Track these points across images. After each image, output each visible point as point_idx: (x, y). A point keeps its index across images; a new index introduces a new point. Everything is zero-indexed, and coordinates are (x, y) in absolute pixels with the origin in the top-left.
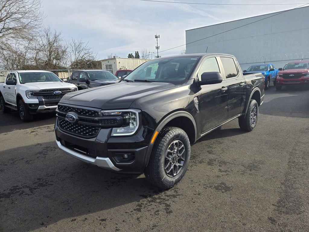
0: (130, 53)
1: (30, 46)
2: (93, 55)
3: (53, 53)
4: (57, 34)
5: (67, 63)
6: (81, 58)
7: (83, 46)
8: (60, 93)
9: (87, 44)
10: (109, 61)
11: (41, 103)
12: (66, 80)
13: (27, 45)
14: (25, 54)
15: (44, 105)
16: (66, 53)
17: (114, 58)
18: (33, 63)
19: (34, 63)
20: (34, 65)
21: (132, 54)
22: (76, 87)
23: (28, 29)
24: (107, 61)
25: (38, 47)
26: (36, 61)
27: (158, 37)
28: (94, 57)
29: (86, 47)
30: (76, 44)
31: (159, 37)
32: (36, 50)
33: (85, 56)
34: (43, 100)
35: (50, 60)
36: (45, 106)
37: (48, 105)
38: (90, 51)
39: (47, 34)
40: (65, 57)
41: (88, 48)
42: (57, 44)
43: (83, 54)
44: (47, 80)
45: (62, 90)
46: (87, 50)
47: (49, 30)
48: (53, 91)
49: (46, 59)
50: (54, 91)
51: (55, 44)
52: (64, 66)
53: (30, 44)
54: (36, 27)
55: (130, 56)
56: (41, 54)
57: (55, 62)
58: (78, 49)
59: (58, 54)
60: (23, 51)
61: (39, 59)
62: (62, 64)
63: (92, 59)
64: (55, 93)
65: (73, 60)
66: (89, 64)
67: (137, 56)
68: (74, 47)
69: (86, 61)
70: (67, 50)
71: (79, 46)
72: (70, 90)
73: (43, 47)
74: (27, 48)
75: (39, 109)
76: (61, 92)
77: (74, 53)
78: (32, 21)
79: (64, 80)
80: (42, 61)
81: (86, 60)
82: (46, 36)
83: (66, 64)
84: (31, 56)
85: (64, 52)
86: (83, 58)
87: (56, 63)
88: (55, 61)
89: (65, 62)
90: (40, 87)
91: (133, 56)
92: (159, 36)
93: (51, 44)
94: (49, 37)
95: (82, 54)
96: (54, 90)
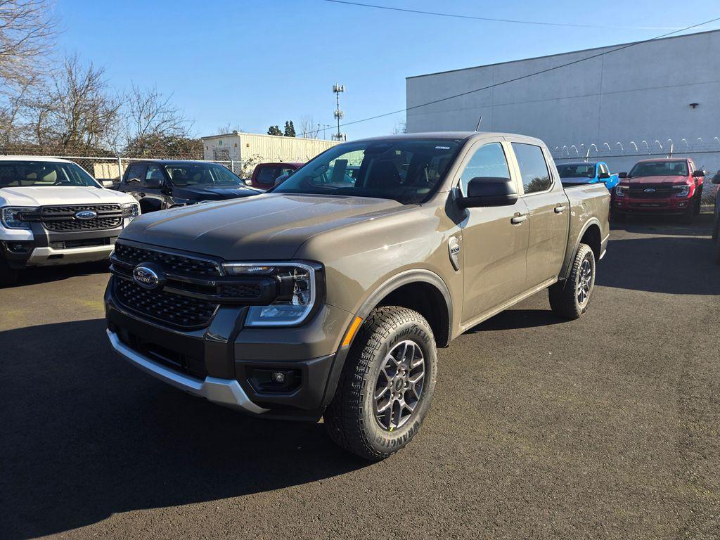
0: (274, 125)
1: (26, 97)
2: (182, 124)
3: (82, 116)
4: (95, 71)
5: (118, 143)
6: (152, 132)
7: (159, 101)
8: (93, 215)
9: (169, 98)
10: (223, 140)
11: (40, 241)
12: (111, 182)
13: (18, 94)
14: (11, 116)
15: (47, 246)
16: (116, 118)
17: (235, 134)
18: (32, 138)
19: (33, 140)
20: (34, 143)
21: (277, 127)
22: (137, 202)
23: (20, 55)
24: (217, 141)
25: (45, 100)
26: (39, 134)
27: (339, 91)
28: (186, 129)
29: (166, 105)
30: (141, 96)
31: (343, 91)
32: (39, 107)
33: (164, 127)
34: (47, 232)
35: (73, 132)
36: (49, 248)
37: (60, 245)
38: (175, 115)
39: (71, 72)
40: (112, 126)
41: (171, 107)
42: (95, 94)
43: (157, 123)
44: (61, 181)
45: (99, 209)
46: (169, 113)
47: (75, 60)
48: (73, 210)
49: (66, 129)
50: (77, 212)
51: (88, 96)
52: (109, 148)
53: (25, 91)
54: (41, 51)
55: (273, 131)
56: (52, 118)
57: (86, 139)
58: (145, 109)
59: (95, 119)
60: (7, 108)
61: (48, 130)
62: (104, 144)
63: (180, 134)
64: (80, 216)
65: (133, 137)
66: (171, 146)
67: (290, 132)
68: (136, 104)
69: (165, 138)
70: (119, 111)
71: (149, 103)
72: (119, 208)
73: (59, 100)
74: (17, 102)
75: (35, 257)
76: (95, 214)
77: (137, 118)
78: (31, 35)
79: (105, 183)
80: (54, 135)
81: (166, 135)
82: (67, 75)
83: (114, 143)
84: (28, 121)
85: (110, 114)
86: (159, 130)
87: (89, 141)
88: (86, 137)
89: (112, 140)
90: (38, 200)
91: (279, 132)
92: (342, 88)
93: (79, 94)
94: (74, 77)
95: (156, 121)
96: (77, 207)
